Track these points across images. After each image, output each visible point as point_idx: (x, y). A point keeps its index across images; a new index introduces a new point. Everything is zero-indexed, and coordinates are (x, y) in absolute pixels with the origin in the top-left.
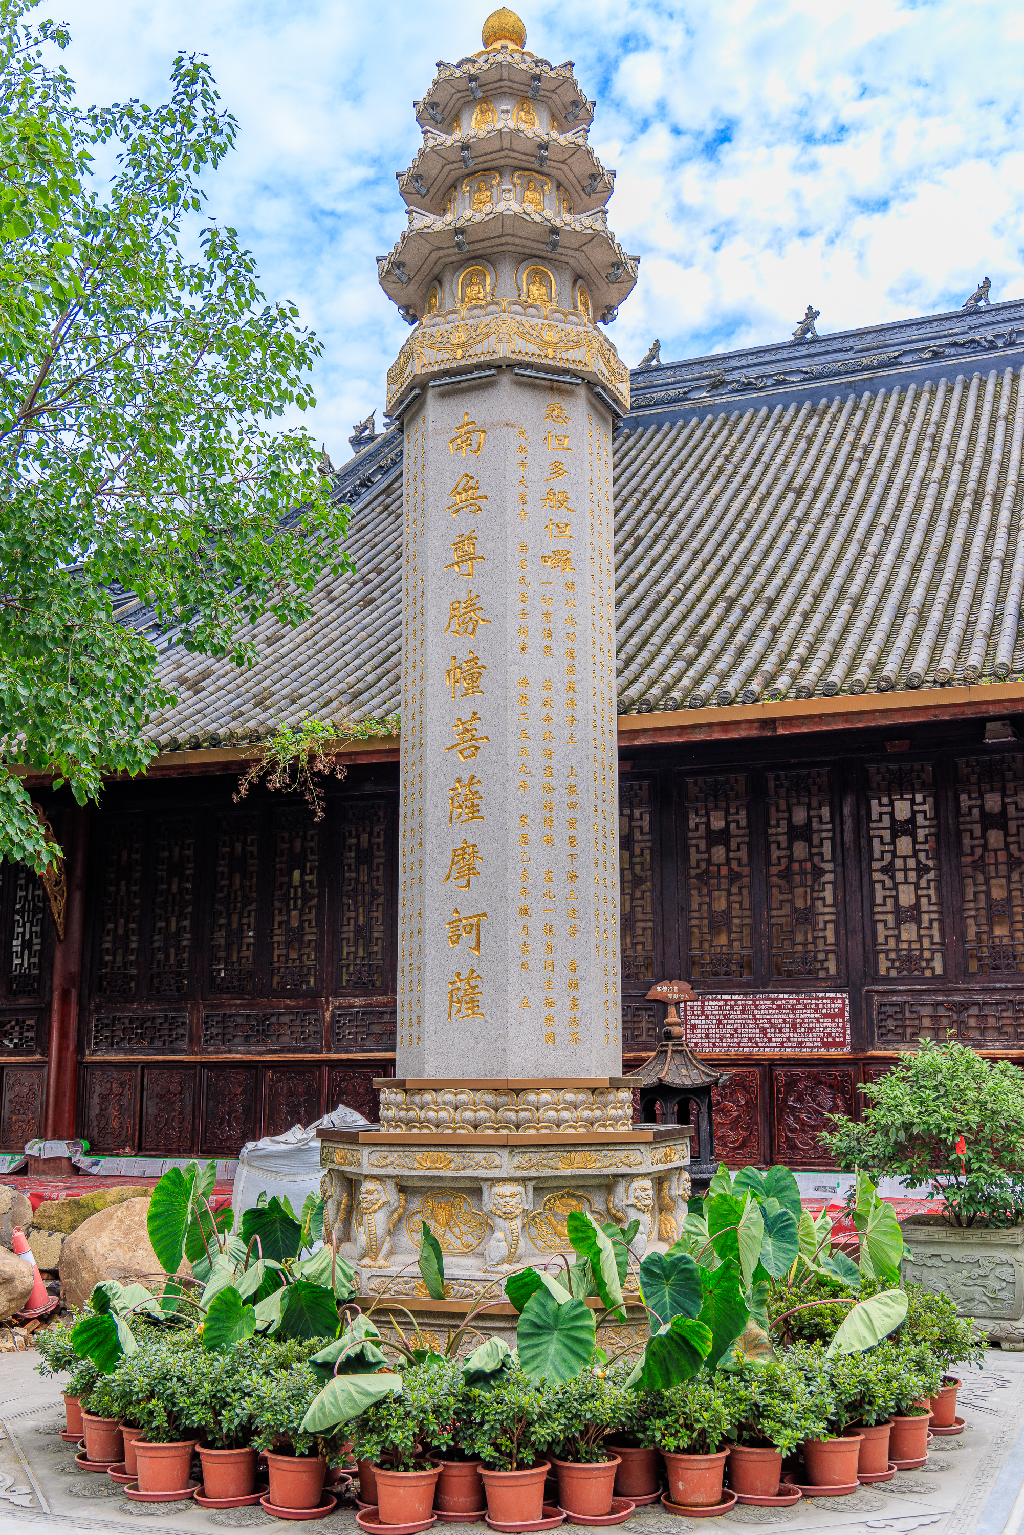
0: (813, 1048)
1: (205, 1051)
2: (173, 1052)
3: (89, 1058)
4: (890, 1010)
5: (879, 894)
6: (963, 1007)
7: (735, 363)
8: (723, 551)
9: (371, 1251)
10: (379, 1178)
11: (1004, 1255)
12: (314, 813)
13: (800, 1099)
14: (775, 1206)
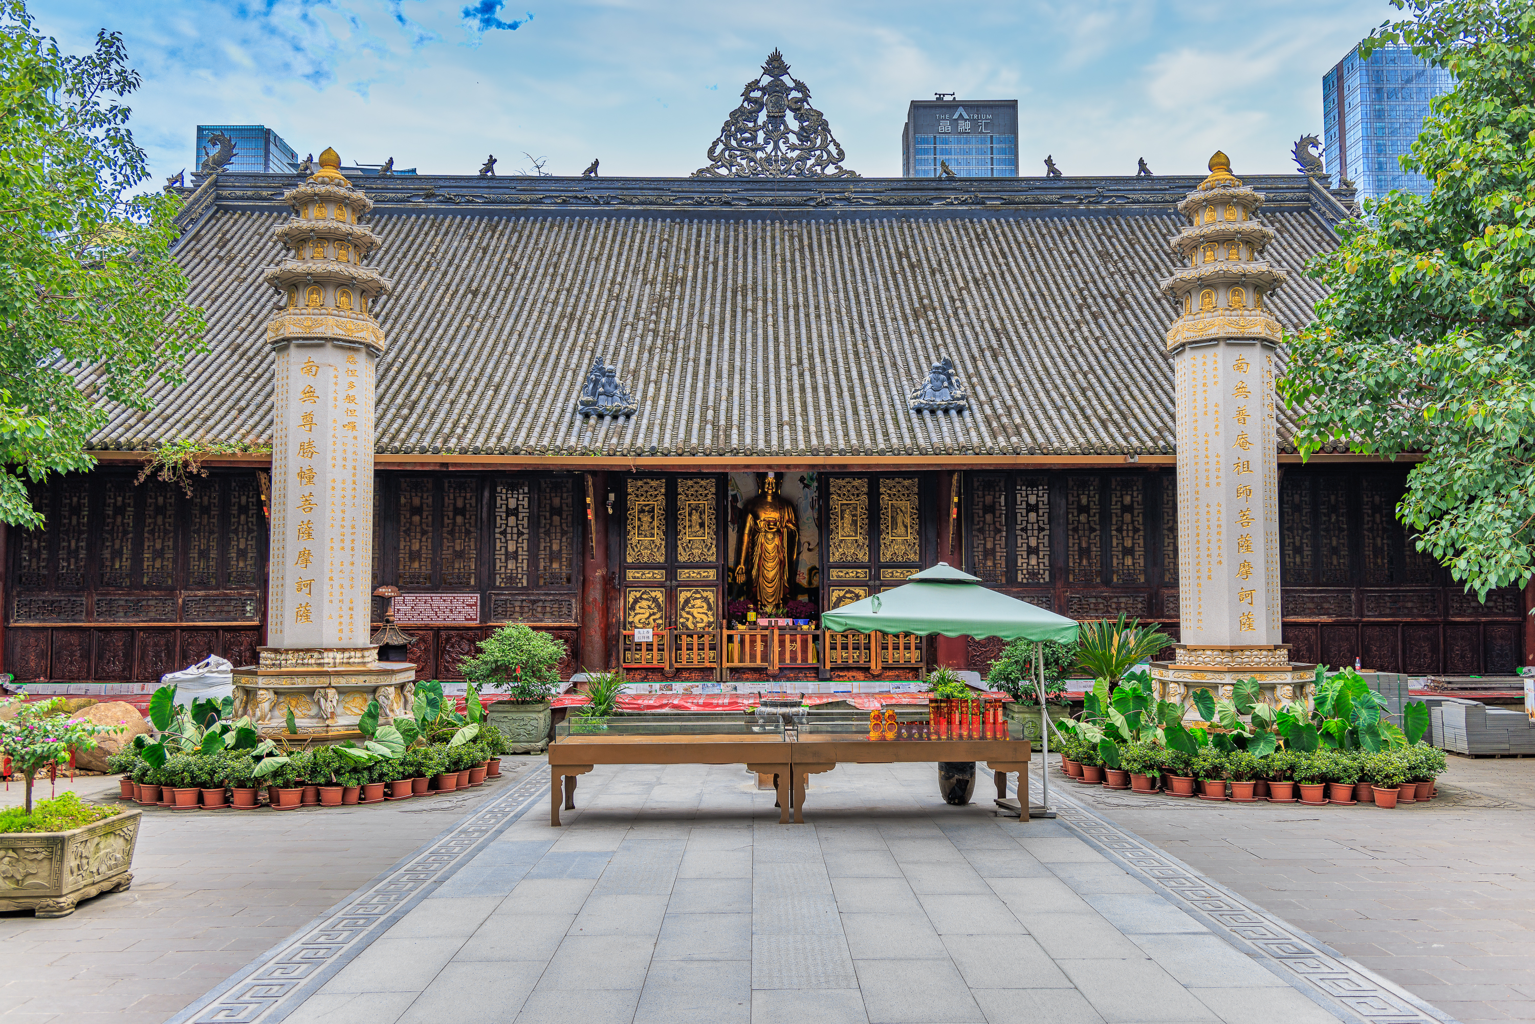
0: (460, 621)
1: (97, 621)
2: (74, 621)
3: (12, 624)
4: (500, 603)
5: (498, 545)
6: (534, 602)
7: (441, 183)
8: (427, 335)
9: (263, 718)
10: (266, 689)
11: (534, 715)
12: (186, 494)
13: (453, 647)
14: (432, 695)
